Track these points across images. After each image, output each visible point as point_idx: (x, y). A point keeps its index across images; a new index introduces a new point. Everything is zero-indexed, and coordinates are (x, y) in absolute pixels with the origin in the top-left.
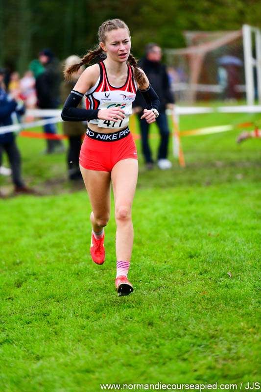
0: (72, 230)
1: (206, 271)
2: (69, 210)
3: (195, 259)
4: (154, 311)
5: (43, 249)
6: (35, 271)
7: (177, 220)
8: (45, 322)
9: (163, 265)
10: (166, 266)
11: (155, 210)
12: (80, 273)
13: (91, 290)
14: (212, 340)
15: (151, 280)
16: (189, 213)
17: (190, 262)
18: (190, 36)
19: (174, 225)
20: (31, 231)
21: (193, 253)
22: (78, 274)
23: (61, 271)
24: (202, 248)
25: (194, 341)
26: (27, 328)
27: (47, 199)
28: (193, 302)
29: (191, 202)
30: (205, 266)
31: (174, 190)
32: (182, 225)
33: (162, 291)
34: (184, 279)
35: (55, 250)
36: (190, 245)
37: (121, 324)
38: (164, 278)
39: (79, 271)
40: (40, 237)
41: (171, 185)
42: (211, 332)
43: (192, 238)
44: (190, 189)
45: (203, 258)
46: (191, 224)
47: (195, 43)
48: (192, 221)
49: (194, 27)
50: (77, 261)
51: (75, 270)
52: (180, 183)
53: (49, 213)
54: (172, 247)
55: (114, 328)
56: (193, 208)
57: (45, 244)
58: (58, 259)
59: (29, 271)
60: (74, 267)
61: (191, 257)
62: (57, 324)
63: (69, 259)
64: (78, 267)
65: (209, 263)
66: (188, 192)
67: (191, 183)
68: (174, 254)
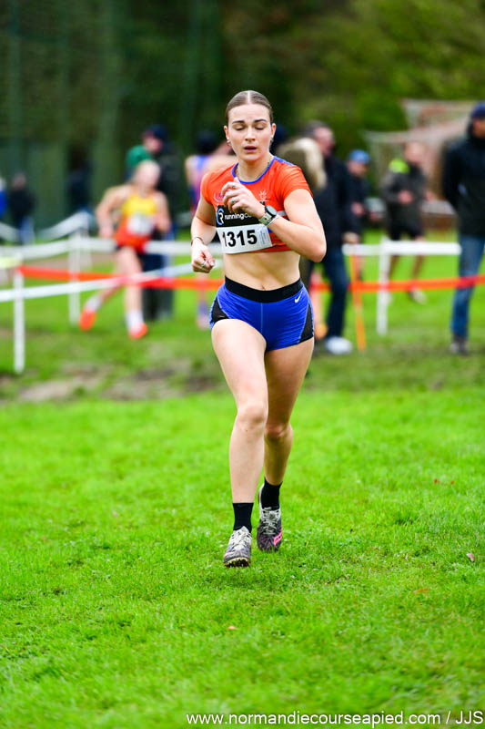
0: (180, 466)
1: (426, 550)
2: (177, 428)
3: (407, 527)
4: (326, 622)
5: (126, 500)
6: (108, 542)
7: (377, 452)
8: (121, 638)
9: (347, 537)
10: (353, 537)
11: (337, 432)
12: (191, 547)
13: (210, 580)
14: (433, 679)
15: (324, 563)
16: (399, 439)
17: (397, 531)
18: (413, 108)
19: (372, 462)
20: (105, 466)
21: (403, 515)
22: (187, 548)
23: (156, 541)
24: (421, 506)
25: (400, 679)
26: (89, 648)
27: (137, 408)
28: (401, 607)
29: (405, 420)
30: (426, 541)
31: (373, 396)
32: (386, 462)
33: (342, 585)
34: (385, 563)
35: (146, 502)
36: (400, 500)
37: (263, 644)
38: (349, 560)
39: (191, 543)
40: (121, 477)
41: (369, 386)
42: (432, 665)
43: (402, 486)
44: (405, 394)
45: (422, 525)
46: (404, 460)
47: (423, 122)
48: (403, 454)
49: (423, 92)
50: (186, 524)
51: (182, 541)
52: (388, 384)
53: (140, 432)
54: (366, 502)
55: (251, 652)
56: (408, 429)
57: (129, 489)
58: (152, 519)
59: (98, 541)
60: (181, 536)
61: (400, 522)
62: (143, 641)
63: (172, 520)
64: (188, 535)
65: (433, 534)
66: (400, 400)
67: (407, 383)
68: (369, 516)
